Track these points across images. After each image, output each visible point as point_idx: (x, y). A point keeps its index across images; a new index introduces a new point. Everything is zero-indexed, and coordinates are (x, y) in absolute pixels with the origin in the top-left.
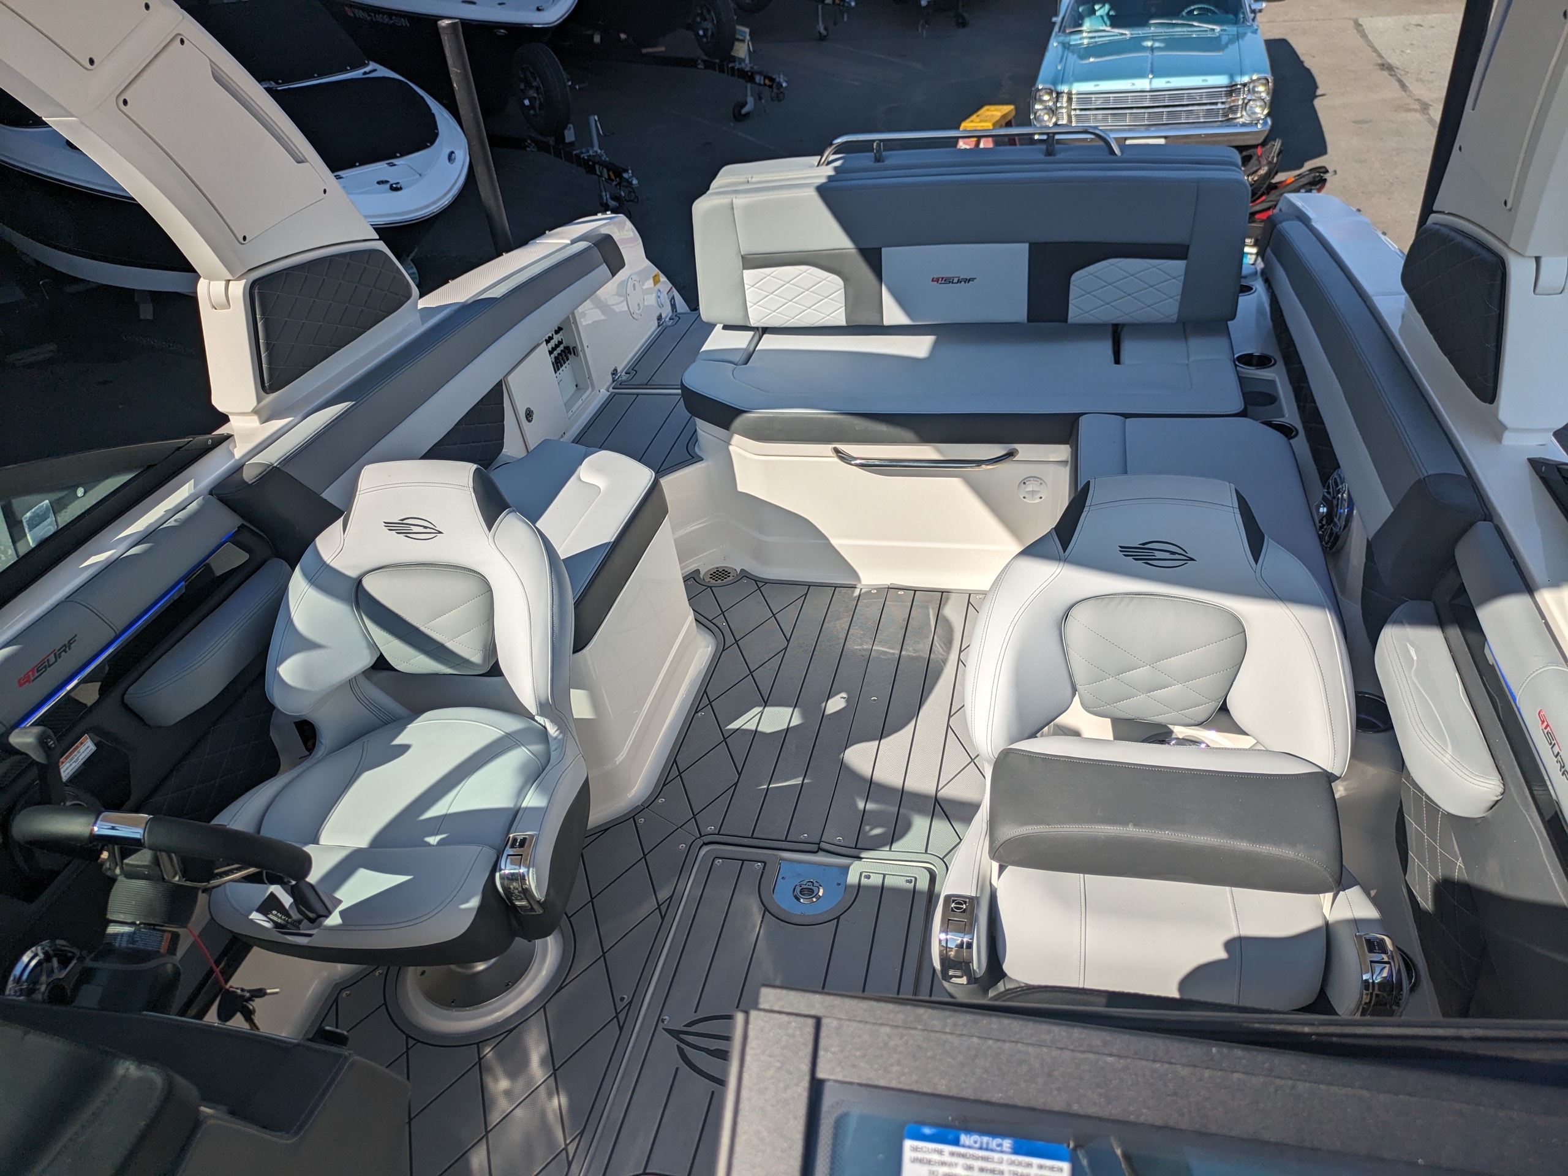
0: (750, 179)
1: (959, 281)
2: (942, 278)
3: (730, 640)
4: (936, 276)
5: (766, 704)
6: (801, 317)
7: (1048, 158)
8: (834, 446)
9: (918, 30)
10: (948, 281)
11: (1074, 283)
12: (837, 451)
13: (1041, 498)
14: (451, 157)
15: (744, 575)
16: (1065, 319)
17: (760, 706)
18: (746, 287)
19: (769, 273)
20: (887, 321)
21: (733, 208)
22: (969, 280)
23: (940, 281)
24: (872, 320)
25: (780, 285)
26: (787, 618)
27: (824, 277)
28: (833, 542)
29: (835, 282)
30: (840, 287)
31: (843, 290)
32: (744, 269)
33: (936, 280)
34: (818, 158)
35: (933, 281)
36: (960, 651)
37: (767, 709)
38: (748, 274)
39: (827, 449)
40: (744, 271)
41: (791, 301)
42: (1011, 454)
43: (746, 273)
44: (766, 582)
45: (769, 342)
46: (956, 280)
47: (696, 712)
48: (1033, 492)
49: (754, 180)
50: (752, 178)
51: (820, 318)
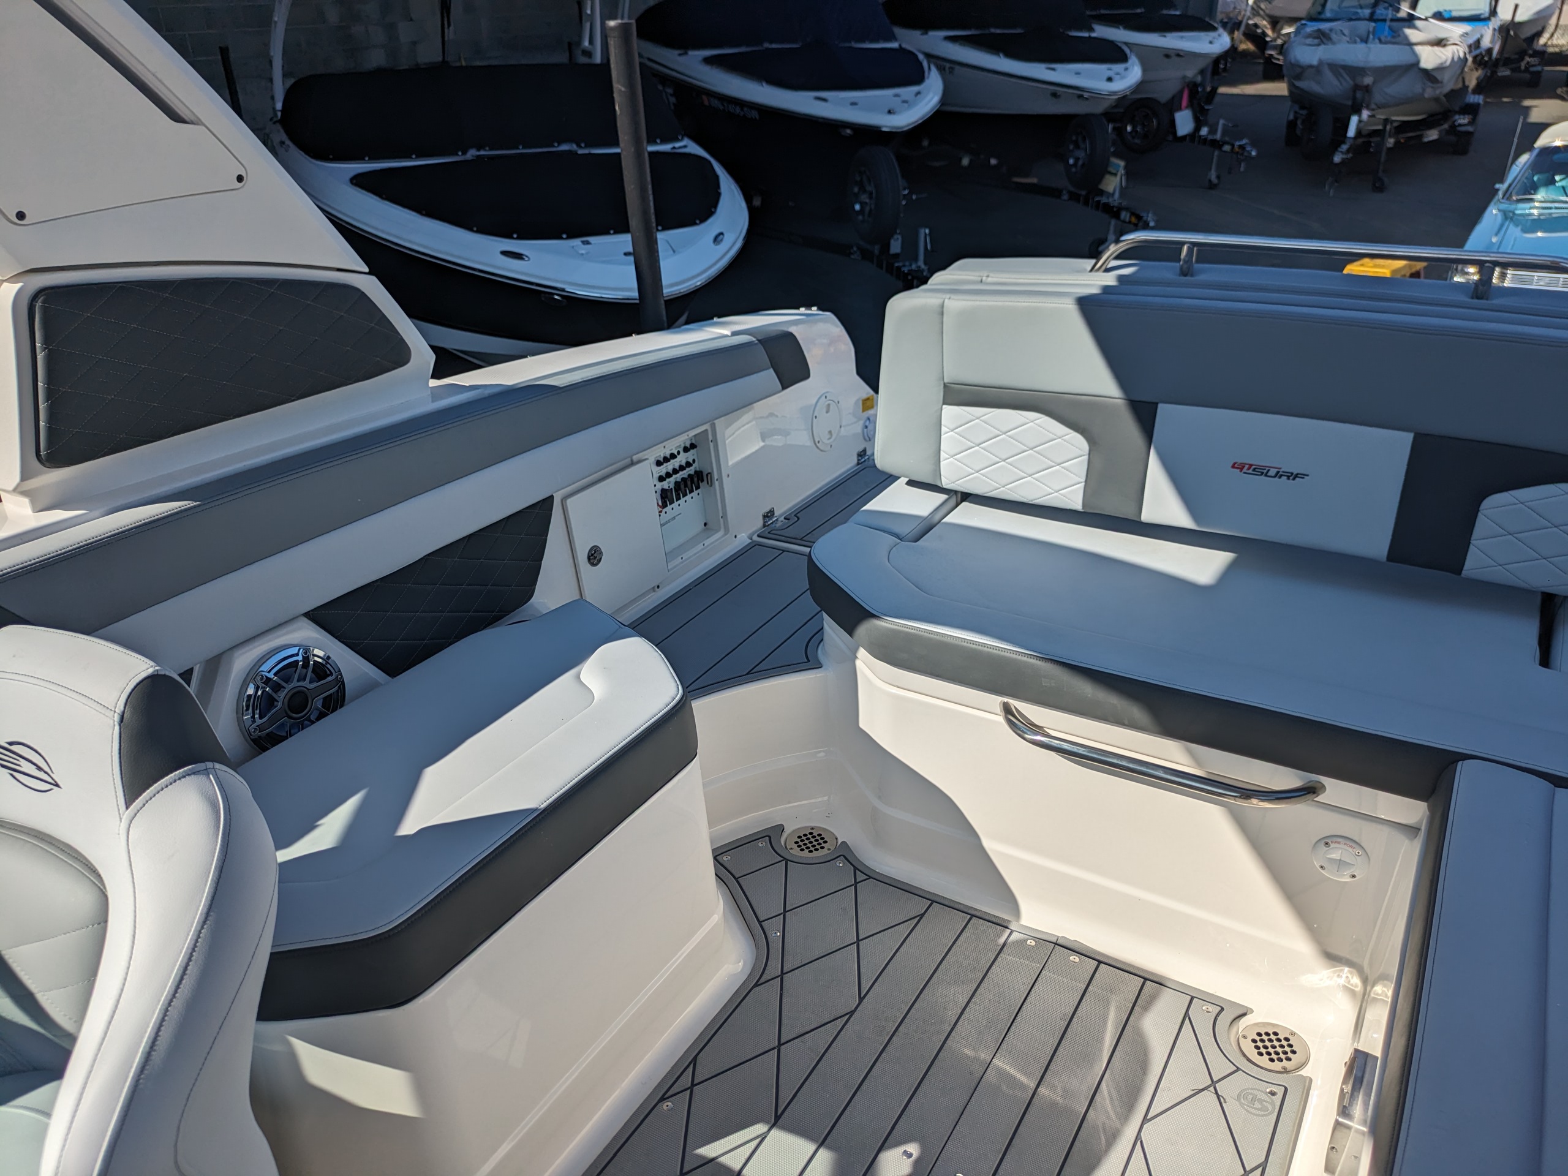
0: (984, 278)
1: (1278, 475)
2: (1251, 465)
3: (774, 969)
4: (1240, 461)
5: (777, 1120)
6: (1016, 487)
7: (1476, 301)
8: (1005, 700)
9: (1325, 187)
10: (1260, 471)
11: (1485, 512)
12: (1007, 710)
13: (1354, 876)
14: (718, 238)
15: (845, 853)
16: (1458, 569)
17: (766, 1122)
18: (944, 429)
19: (978, 415)
20: (1148, 515)
21: (942, 314)
22: (1296, 476)
23: (1245, 470)
24: (1124, 510)
25: (992, 435)
26: (876, 952)
27: (1059, 434)
28: (987, 843)
29: (1077, 444)
30: (1082, 453)
31: (1086, 457)
32: (944, 403)
33: (1239, 467)
34: (1093, 261)
35: (1233, 467)
36: (1145, 1120)
37: (775, 1132)
38: (950, 412)
39: (996, 701)
40: (944, 406)
41: (1004, 460)
42: (1309, 791)
43: (947, 409)
44: (871, 876)
45: (967, 515)
46: (1272, 472)
47: (663, 1099)
48: (1341, 864)
49: (990, 280)
50: (988, 276)
51: (1045, 493)
